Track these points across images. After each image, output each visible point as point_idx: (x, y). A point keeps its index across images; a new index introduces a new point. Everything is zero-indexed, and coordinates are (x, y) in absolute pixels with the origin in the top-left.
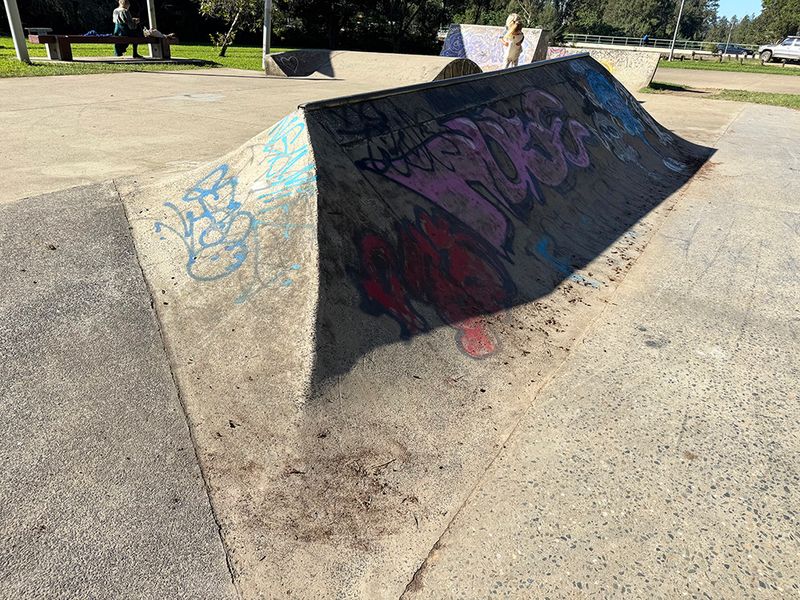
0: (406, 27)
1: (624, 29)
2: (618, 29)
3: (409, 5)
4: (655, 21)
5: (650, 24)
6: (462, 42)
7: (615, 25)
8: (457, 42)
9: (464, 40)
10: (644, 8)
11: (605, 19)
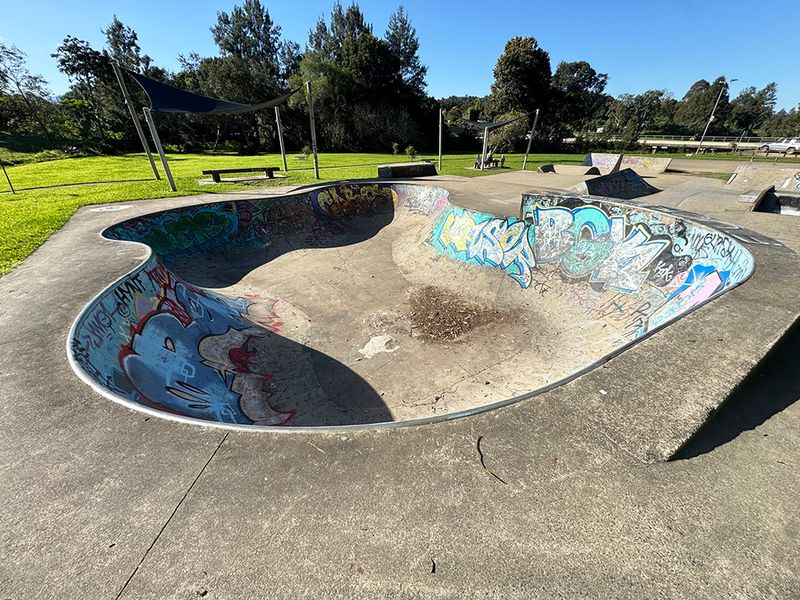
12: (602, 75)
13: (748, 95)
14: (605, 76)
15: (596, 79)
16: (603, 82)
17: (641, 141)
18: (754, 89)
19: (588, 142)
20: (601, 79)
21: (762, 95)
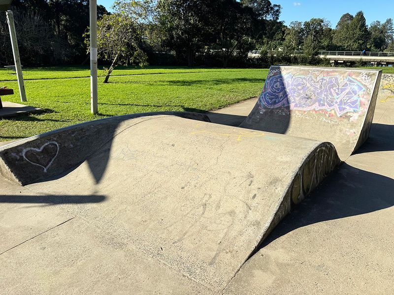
0: (231, 52)
1: (344, 46)
2: (341, 46)
3: (232, 41)
4: (361, 42)
5: (359, 43)
6: (283, 84)
7: (339, 44)
8: (278, 84)
9: (285, 82)
10: (355, 35)
11: (334, 42)
12: (276, 6)
13: (376, 27)
14: (279, 6)
15: (272, 8)
16: (277, 11)
17: (322, 56)
18: (379, 22)
19: (272, 57)
20: (276, 8)
21: (384, 26)
